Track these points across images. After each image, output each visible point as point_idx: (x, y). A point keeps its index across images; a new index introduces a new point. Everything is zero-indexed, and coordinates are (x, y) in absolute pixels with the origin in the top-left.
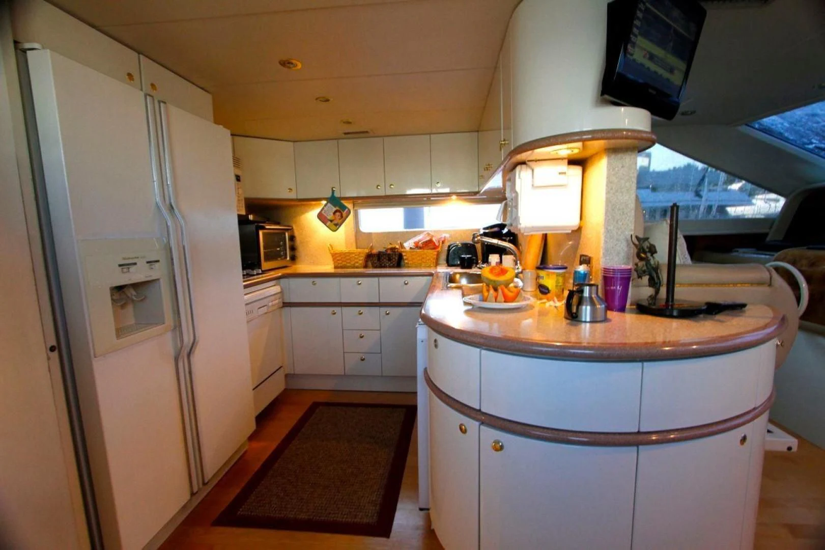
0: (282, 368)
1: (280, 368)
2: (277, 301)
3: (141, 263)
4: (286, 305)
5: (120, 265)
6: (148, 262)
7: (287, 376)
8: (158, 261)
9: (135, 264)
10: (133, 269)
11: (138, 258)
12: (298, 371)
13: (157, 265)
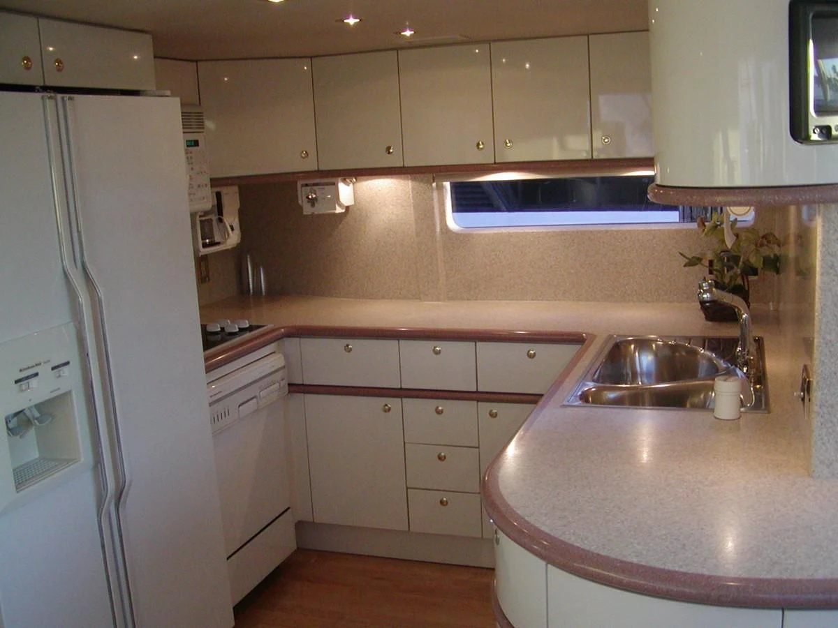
0: (290, 510)
1: (286, 511)
2: (277, 385)
3: (44, 371)
4: (296, 388)
5: (17, 382)
6: (53, 369)
7: (300, 525)
8: (67, 363)
9: (36, 374)
10: (34, 382)
11: (40, 364)
12: (321, 518)
13: (65, 369)
